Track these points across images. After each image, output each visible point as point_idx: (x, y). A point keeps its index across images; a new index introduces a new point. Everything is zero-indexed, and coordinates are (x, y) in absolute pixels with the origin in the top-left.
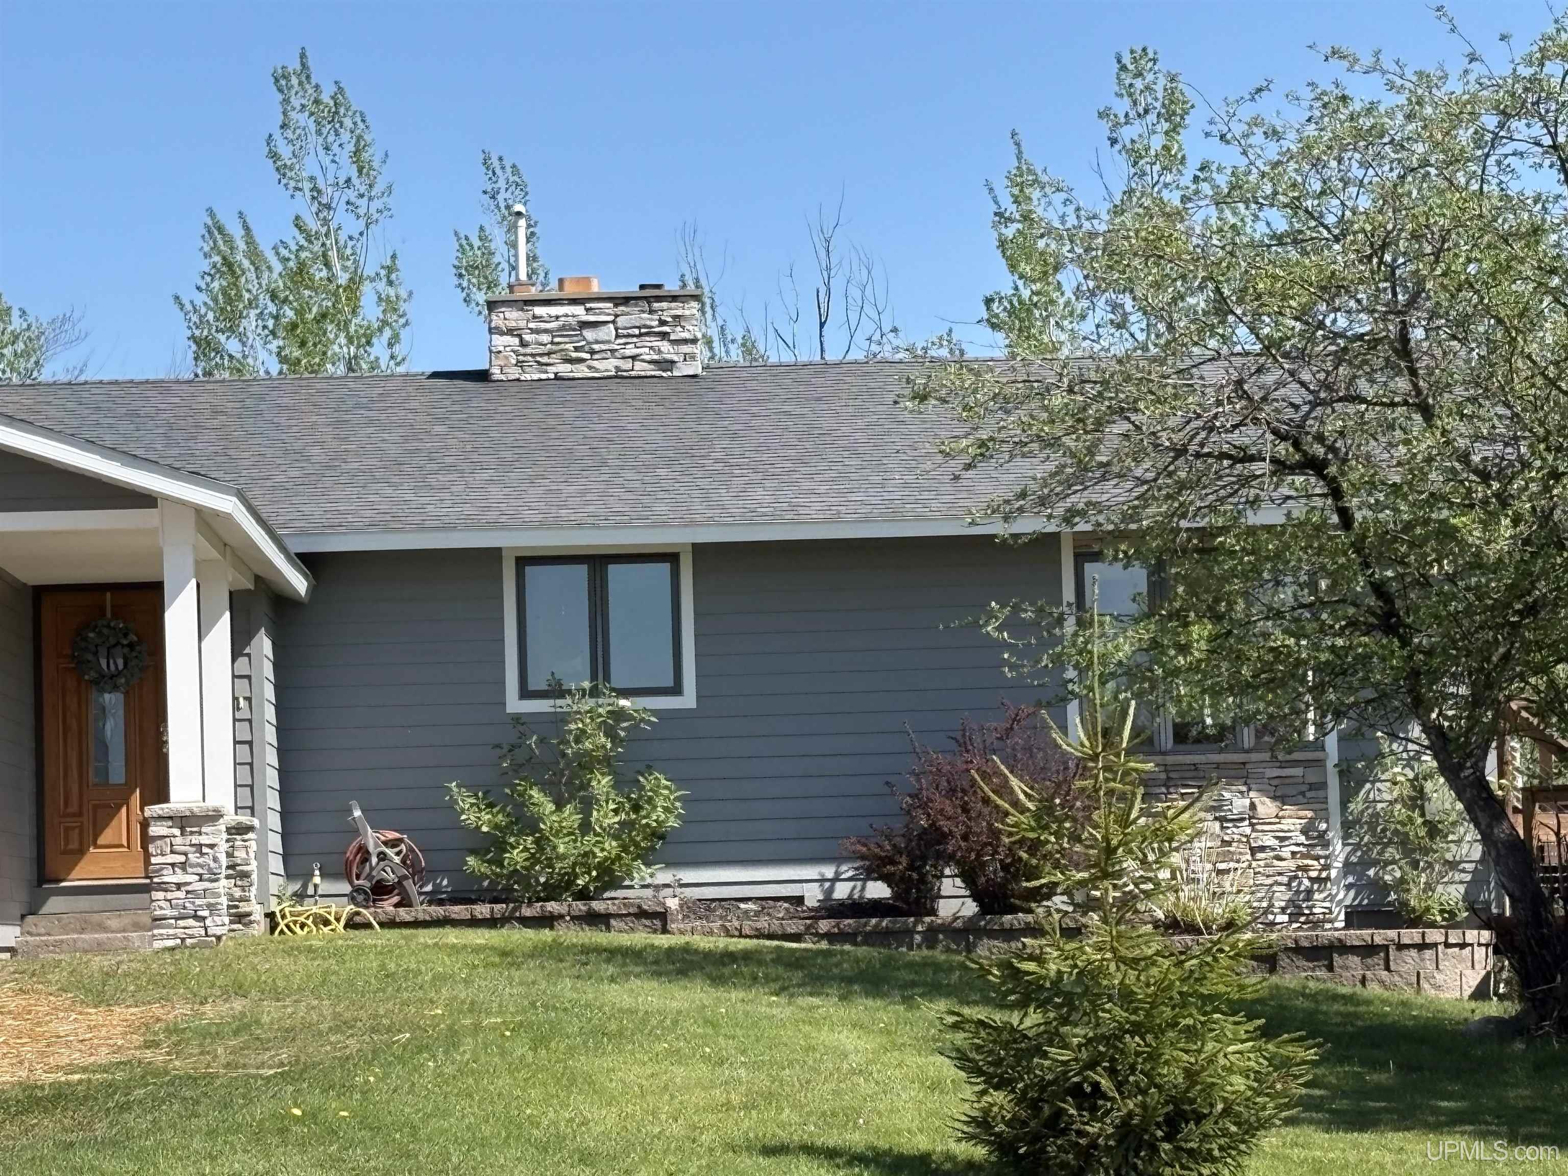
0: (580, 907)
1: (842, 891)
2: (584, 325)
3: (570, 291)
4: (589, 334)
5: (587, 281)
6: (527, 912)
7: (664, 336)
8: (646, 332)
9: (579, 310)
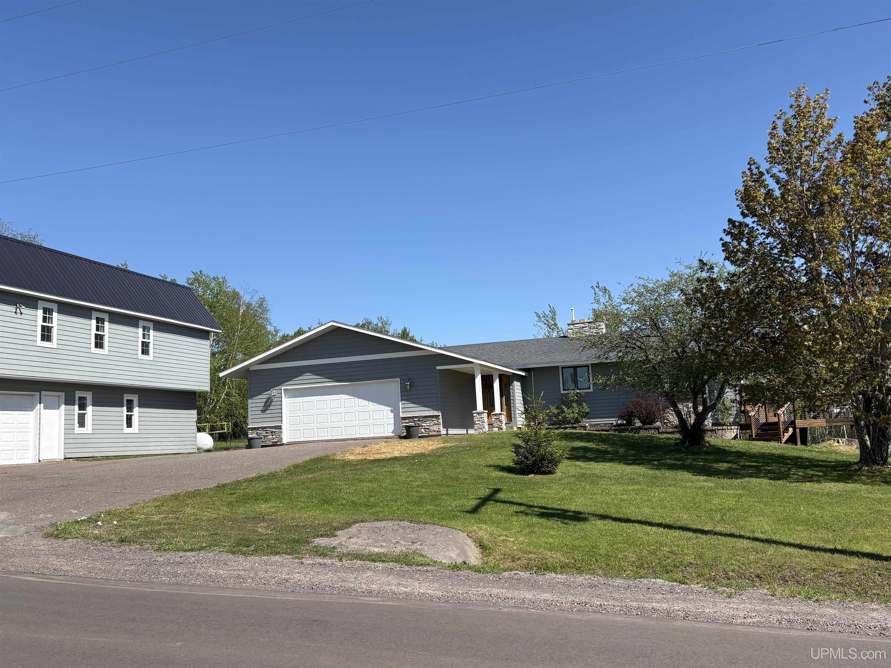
0: (571, 425)
1: (619, 422)
2: (583, 327)
3: (581, 321)
4: (584, 329)
5: (584, 320)
6: (562, 427)
7: (597, 328)
8: (594, 328)
9: (582, 325)
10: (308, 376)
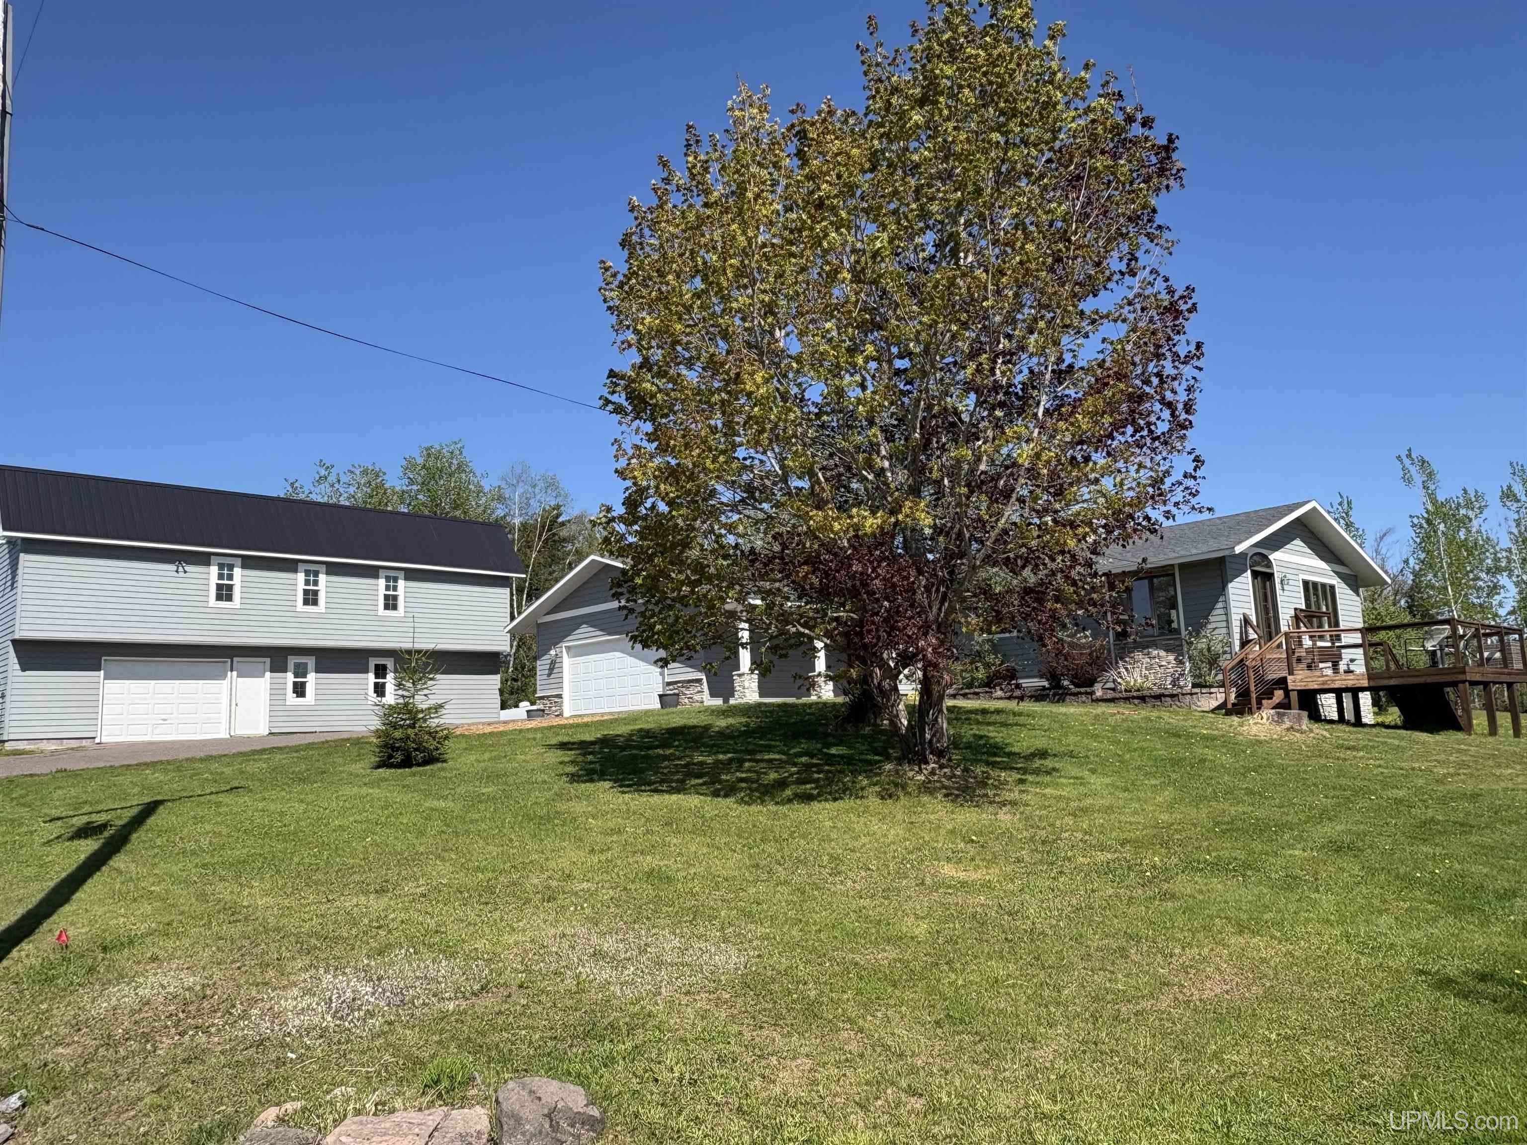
10: (584, 629)
